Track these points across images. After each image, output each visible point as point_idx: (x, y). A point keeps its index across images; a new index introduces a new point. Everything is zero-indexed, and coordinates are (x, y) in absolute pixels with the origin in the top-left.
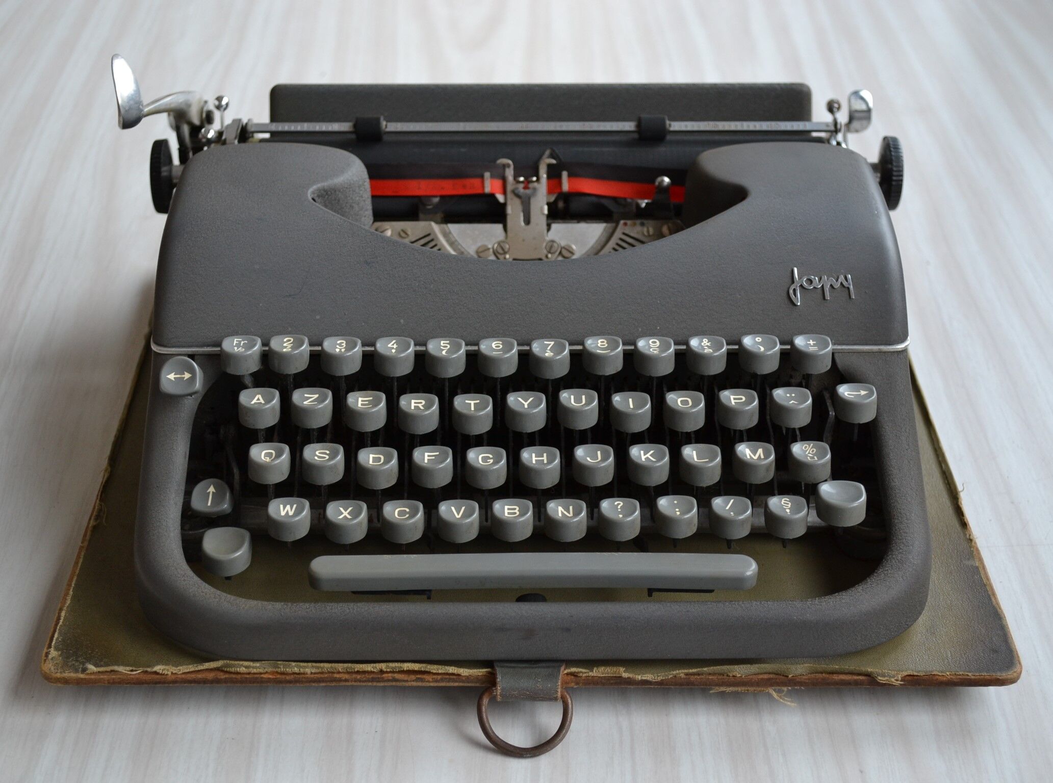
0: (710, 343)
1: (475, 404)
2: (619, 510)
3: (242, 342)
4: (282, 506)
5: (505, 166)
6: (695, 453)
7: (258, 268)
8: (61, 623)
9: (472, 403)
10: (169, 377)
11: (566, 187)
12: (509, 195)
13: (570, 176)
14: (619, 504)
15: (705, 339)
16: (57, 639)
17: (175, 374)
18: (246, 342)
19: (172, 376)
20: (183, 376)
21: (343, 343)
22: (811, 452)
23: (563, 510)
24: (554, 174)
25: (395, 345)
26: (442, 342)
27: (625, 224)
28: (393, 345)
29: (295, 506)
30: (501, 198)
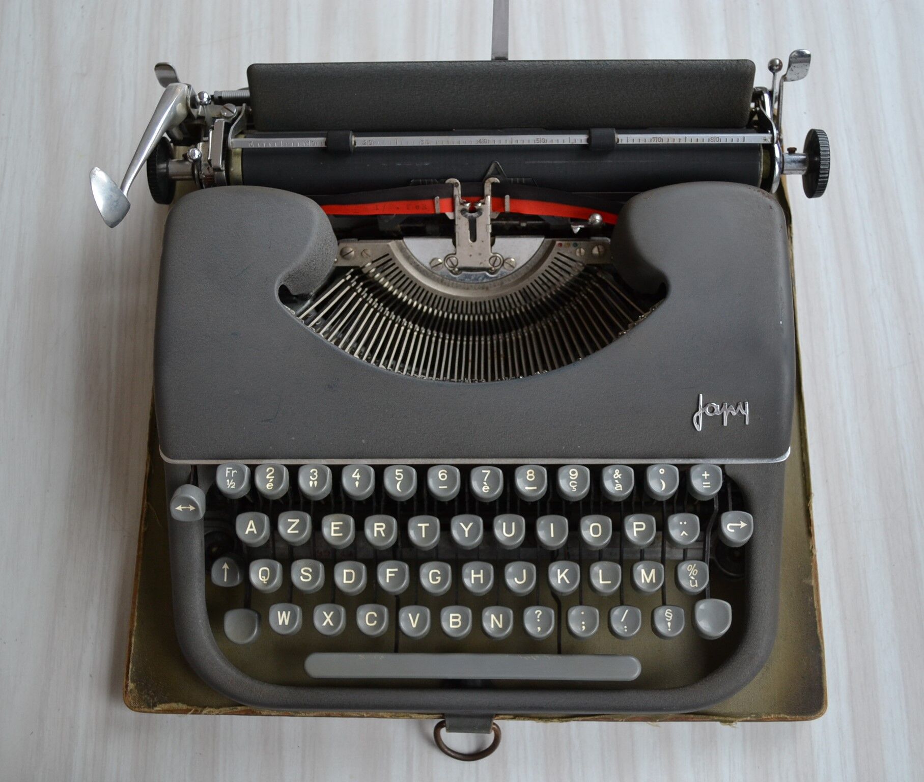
0: (621, 475)
1: (425, 527)
2: (538, 620)
3: (233, 472)
4: (279, 613)
5: (453, 186)
6: (600, 571)
7: (238, 393)
8: (132, 651)
9: (423, 525)
10: (178, 508)
11: (507, 209)
12: (458, 213)
13: (511, 198)
14: (538, 613)
15: (618, 470)
16: (132, 669)
17: (182, 506)
18: (236, 472)
19: (180, 508)
20: (189, 508)
21: (315, 472)
22: (693, 574)
23: (495, 618)
24: (498, 193)
25: (358, 474)
26: (397, 471)
27: (561, 245)
28: (356, 475)
29: (289, 613)
30: (450, 215)
